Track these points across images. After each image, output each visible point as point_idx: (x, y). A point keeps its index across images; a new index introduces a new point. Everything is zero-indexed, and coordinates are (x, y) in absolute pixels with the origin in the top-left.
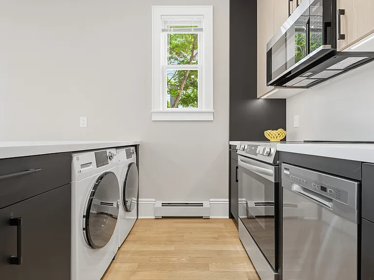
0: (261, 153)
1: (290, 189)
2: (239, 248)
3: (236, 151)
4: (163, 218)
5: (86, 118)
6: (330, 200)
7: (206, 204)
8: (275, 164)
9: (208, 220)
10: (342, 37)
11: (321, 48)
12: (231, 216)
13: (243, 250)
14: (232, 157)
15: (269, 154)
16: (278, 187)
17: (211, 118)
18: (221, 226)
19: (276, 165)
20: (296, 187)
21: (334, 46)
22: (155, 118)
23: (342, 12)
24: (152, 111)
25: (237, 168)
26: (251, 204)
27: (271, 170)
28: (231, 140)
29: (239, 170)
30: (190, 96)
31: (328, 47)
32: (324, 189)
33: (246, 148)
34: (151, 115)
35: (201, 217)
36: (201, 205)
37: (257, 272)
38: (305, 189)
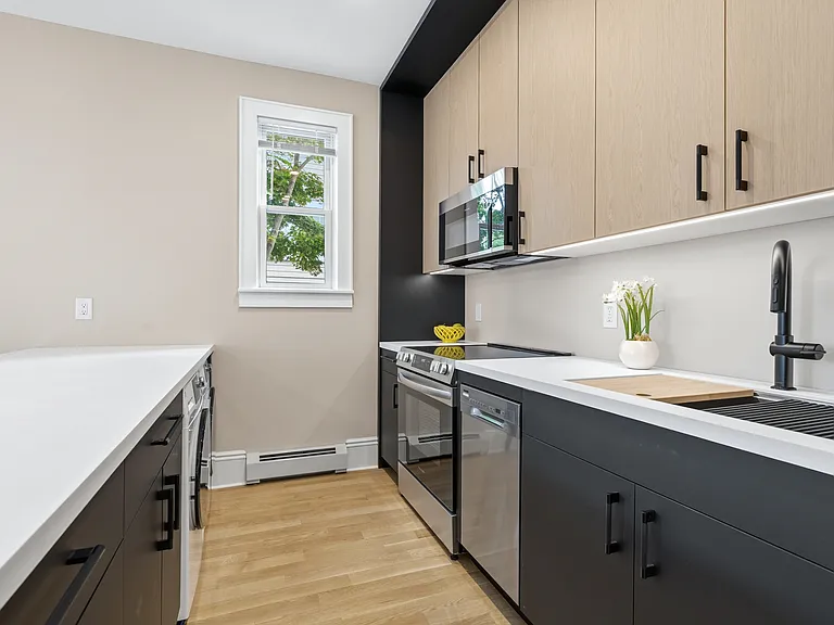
0: (436, 369)
1: (469, 412)
2: (402, 505)
3: (395, 361)
4: (263, 481)
5: (89, 301)
6: (502, 421)
7: (341, 449)
8: (452, 385)
9: (342, 476)
10: (523, 242)
11: (502, 248)
12: (383, 464)
13: (406, 506)
14: (384, 367)
15: (446, 372)
16: (456, 411)
17: (348, 303)
18: (368, 480)
19: (454, 386)
20: (475, 411)
21: (516, 248)
22: (243, 302)
23: (523, 214)
24: (240, 289)
25: (396, 386)
26: (414, 441)
27: (448, 392)
28: (381, 340)
29: (399, 389)
30: (286, 240)
31: (511, 248)
32: (498, 411)
33: (411, 358)
34: (237, 295)
35: (333, 472)
36: (333, 450)
37: (429, 529)
38: (484, 413)
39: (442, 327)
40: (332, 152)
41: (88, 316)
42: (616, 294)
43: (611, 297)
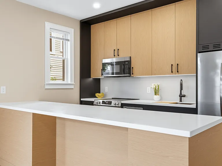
3: (93, 104)
5: (5, 87)
10: (133, 74)
17: (73, 87)
19: (121, 107)
21: (130, 75)
23: (133, 68)
24: (45, 83)
28: (80, 98)
33: (101, 102)
39: (98, 94)
40: (68, 40)
41: (5, 93)
42: (153, 86)
43: (152, 87)
